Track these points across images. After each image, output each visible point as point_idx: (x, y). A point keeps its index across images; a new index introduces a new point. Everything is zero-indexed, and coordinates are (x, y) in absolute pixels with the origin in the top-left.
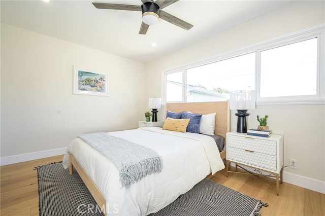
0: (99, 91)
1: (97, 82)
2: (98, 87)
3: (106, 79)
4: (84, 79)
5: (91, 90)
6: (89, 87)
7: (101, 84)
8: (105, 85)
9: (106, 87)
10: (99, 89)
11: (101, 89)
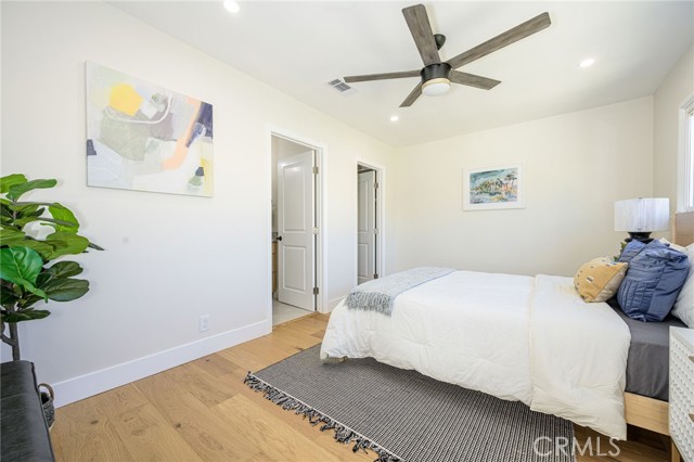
0: (505, 200)
1: (501, 184)
2: (503, 193)
3: (518, 176)
4: (478, 185)
5: (491, 201)
6: (487, 196)
7: (509, 186)
8: (516, 187)
9: (519, 190)
10: (504, 196)
11: (510, 195)
